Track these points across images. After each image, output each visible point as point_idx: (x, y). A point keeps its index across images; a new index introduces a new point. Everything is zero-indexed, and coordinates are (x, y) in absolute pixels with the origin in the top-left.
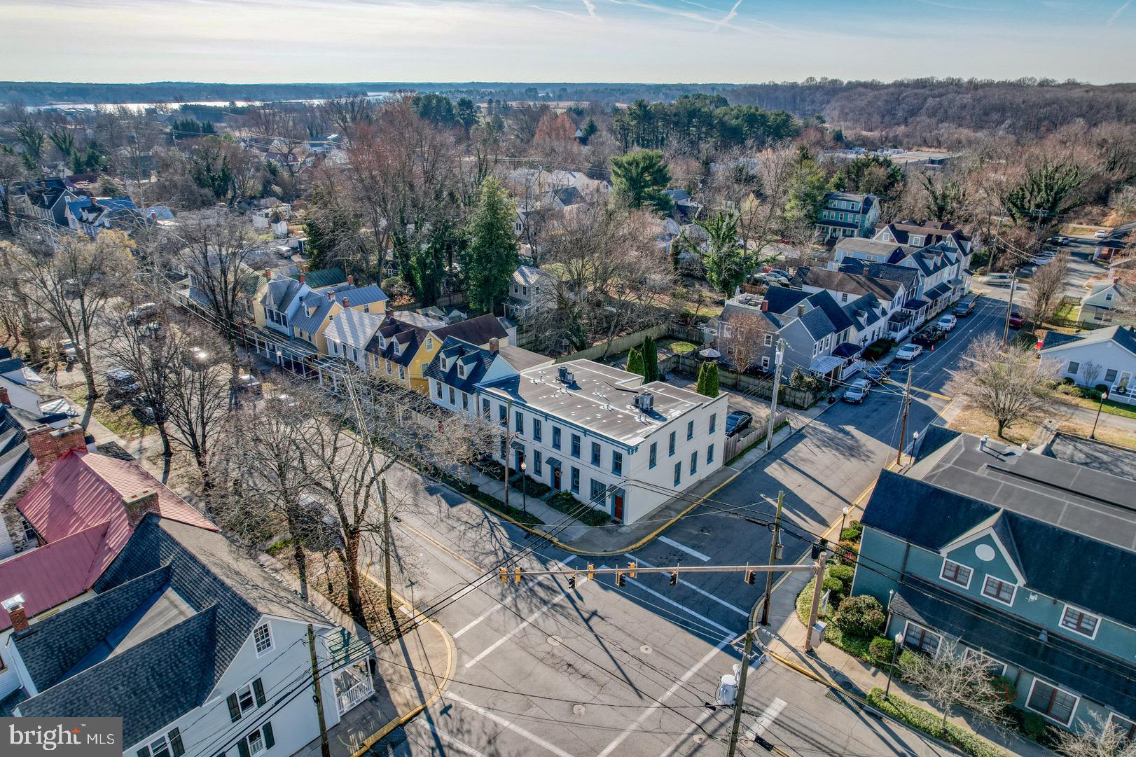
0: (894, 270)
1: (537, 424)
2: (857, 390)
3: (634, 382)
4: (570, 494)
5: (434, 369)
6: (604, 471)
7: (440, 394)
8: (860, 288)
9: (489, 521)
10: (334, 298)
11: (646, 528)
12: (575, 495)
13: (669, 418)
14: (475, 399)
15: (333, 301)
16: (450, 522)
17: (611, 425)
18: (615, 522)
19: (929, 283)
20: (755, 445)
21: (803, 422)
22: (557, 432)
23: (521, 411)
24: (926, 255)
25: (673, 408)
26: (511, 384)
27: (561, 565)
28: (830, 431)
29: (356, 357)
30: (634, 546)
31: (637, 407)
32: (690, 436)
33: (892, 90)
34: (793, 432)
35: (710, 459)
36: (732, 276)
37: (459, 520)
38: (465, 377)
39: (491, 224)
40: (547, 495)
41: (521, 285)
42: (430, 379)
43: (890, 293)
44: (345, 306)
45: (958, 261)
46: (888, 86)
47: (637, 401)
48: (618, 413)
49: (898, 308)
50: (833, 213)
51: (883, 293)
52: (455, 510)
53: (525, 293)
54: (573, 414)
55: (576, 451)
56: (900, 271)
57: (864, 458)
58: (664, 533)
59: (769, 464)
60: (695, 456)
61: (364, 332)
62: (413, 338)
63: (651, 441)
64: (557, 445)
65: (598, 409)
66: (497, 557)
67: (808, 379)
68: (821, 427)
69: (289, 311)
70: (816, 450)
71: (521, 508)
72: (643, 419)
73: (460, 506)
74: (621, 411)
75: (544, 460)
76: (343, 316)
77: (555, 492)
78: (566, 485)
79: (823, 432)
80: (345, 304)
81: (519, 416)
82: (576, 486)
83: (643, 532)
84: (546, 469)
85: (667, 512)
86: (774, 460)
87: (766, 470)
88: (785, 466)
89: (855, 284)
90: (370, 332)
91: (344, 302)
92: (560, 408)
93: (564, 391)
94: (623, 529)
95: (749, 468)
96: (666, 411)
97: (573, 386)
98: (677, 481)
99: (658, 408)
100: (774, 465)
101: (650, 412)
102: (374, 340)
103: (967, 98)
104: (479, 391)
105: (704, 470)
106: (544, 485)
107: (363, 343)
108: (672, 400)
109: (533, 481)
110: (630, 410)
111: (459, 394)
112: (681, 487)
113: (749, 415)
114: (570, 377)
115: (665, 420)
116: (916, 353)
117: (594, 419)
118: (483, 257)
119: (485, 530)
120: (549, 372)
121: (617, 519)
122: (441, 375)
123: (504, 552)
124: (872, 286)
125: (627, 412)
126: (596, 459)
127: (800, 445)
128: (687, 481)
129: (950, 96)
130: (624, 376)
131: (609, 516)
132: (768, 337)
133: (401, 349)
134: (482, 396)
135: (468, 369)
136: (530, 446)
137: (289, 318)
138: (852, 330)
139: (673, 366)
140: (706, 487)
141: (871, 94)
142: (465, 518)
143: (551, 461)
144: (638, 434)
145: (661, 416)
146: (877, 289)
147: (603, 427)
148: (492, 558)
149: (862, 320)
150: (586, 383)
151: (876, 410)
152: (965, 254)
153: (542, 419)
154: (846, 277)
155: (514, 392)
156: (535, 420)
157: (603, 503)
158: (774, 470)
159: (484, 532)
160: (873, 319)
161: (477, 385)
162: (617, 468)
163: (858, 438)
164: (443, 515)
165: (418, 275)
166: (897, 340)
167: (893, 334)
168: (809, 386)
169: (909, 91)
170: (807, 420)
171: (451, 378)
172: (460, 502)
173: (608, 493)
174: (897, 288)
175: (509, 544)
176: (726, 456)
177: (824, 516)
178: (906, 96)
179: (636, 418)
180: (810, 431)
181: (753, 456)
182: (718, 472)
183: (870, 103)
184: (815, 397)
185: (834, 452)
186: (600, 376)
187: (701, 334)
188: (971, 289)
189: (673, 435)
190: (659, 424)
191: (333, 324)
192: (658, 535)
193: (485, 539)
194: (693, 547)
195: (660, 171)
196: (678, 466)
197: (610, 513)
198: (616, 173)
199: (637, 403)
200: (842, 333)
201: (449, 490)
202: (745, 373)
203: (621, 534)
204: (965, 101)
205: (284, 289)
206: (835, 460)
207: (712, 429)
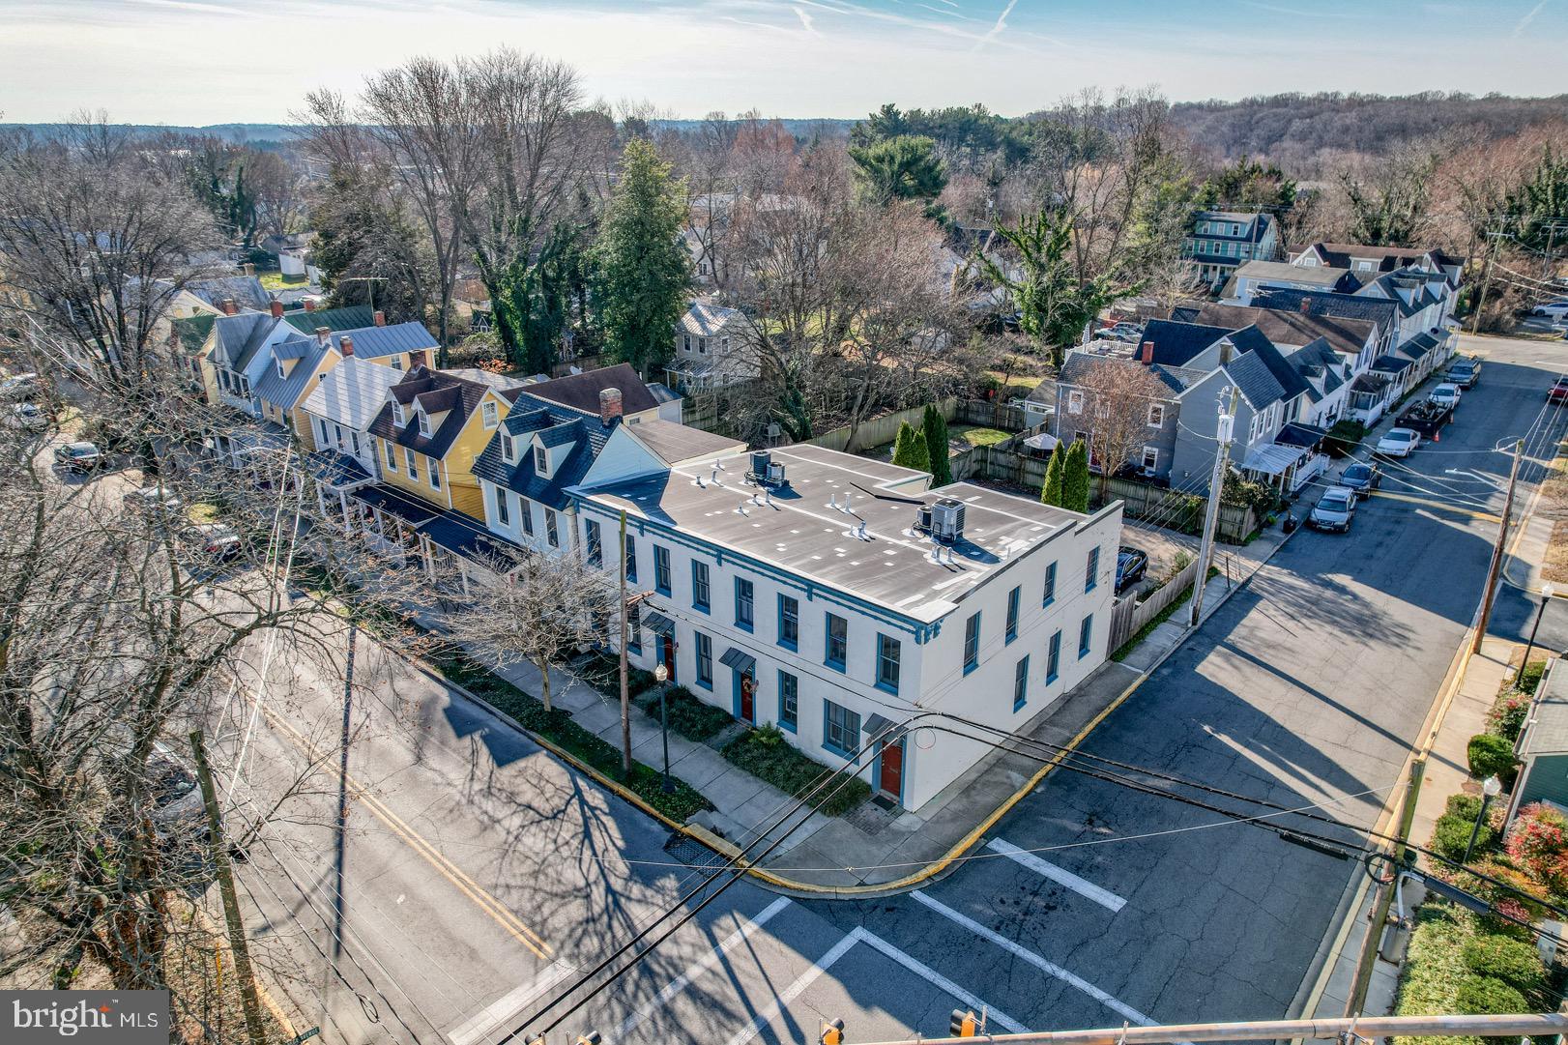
0: (1351, 304)
1: (700, 571)
2: (1337, 505)
3: (915, 484)
4: (776, 734)
5: (490, 462)
6: (856, 687)
7: (504, 517)
8: (1296, 334)
9: (583, 802)
10: (329, 341)
11: (956, 817)
12: (788, 735)
13: (1005, 558)
14: (570, 521)
15: (328, 346)
16: (489, 805)
17: (870, 572)
18: (880, 801)
19: (1407, 330)
20: (1163, 615)
21: (1247, 569)
22: (744, 589)
23: (664, 543)
24: (1401, 281)
25: (1008, 533)
26: (647, 488)
27: (750, 928)
28: (1306, 586)
29: (357, 448)
30: (931, 869)
31: (926, 532)
32: (1048, 598)
33: (1238, 111)
34: (1234, 588)
35: (1084, 648)
36: (1066, 316)
37: (511, 798)
38: (549, 475)
39: (640, 222)
40: (724, 734)
41: (695, 336)
42: (484, 484)
43: (1355, 341)
44: (345, 354)
45: (1443, 298)
46: (1232, 108)
47: (927, 518)
48: (886, 545)
49: (1364, 369)
50: (1204, 243)
51: (1341, 340)
52: (507, 773)
53: (702, 350)
54: (781, 547)
55: (789, 635)
56: (1362, 306)
57: (1395, 640)
58: (1000, 830)
59: (1203, 657)
60: (1056, 641)
61: (371, 399)
62: (458, 404)
63: (968, 609)
64: (745, 621)
65: (837, 537)
66: (589, 908)
67: (1248, 486)
68: (1285, 577)
69: (253, 370)
70: (1291, 624)
71: (660, 768)
72: (944, 559)
73: (522, 764)
74: (892, 540)
75: (717, 654)
76: (341, 373)
77: (743, 726)
78: (767, 710)
79: (1292, 587)
80: (345, 350)
81: (661, 556)
82: (789, 715)
83: (950, 829)
84: (723, 676)
85: (1000, 775)
86: (1211, 648)
87: (1199, 669)
88: (1237, 660)
89: (1287, 326)
90: (381, 397)
91: (342, 344)
92: (752, 536)
93: (761, 500)
94: (903, 822)
95: (1162, 666)
96: (994, 540)
97: (784, 491)
98: (1020, 700)
99: (974, 534)
100: (1212, 657)
101: (954, 543)
102: (387, 412)
103: (1351, 118)
104: (578, 503)
105: (1074, 671)
106: (717, 710)
107: (366, 418)
108: (1003, 520)
109: (694, 700)
110: (909, 538)
111: (538, 510)
112: (1029, 712)
113: (1143, 555)
114: (775, 473)
115: (994, 560)
116: (1413, 444)
117: (830, 560)
118: (627, 284)
119: (568, 830)
120: (734, 465)
121: (888, 795)
122: (503, 474)
123: (609, 889)
124: (1319, 329)
125: (905, 543)
126: (836, 655)
127: (1253, 614)
128: (1041, 696)
129: (1326, 116)
130: (890, 474)
131: (868, 789)
132: (1156, 410)
133: (433, 423)
134: (585, 514)
135: (555, 457)
136: (687, 623)
137: (252, 381)
138: (1304, 399)
139: (975, 467)
140: (1080, 709)
141: (1210, 118)
142: (528, 795)
143: (732, 657)
144: (936, 594)
145: (984, 553)
146: (1329, 335)
147: (853, 576)
148: (576, 910)
149: (1318, 383)
150: (812, 485)
151: (1380, 544)
152: (1454, 289)
153: (710, 561)
154: (1270, 315)
155: (652, 504)
156: (695, 563)
157: (854, 756)
158: (1214, 667)
159: (566, 835)
160: (1332, 383)
161: (573, 489)
162: (888, 675)
163: (1368, 599)
164: (477, 787)
165: (517, 323)
166: (1367, 425)
167: (1360, 414)
168: (1249, 498)
169: (1266, 111)
170: (1253, 565)
171: (521, 478)
172: (524, 753)
173: (864, 737)
174: (1367, 332)
175: (622, 867)
176: (1113, 641)
177: (1364, 779)
178: (1262, 119)
179: (929, 556)
180: (1265, 586)
181: (1165, 639)
182: (1098, 675)
183: (1209, 130)
184: (1258, 519)
185: (1329, 628)
186: (841, 473)
187: (1019, 414)
188: (1458, 350)
189: (1015, 595)
190: (984, 569)
191: (320, 388)
192: (988, 836)
193: (565, 851)
194: (1077, 869)
195: (930, 169)
196: (1023, 666)
197: (870, 781)
198: (858, 176)
199: (926, 524)
200: (1291, 401)
201: (502, 724)
202: (1116, 476)
203: (898, 834)
204: (1348, 121)
205: (246, 331)
206: (1337, 644)
207: (1091, 583)
